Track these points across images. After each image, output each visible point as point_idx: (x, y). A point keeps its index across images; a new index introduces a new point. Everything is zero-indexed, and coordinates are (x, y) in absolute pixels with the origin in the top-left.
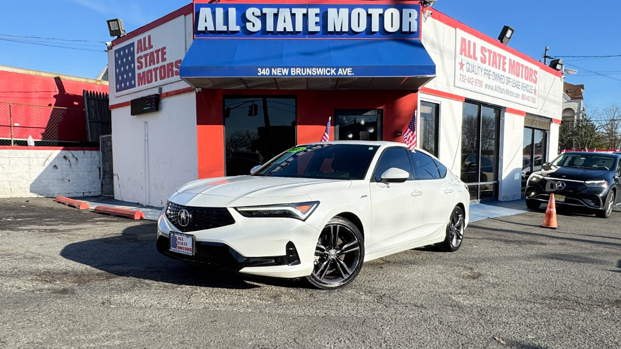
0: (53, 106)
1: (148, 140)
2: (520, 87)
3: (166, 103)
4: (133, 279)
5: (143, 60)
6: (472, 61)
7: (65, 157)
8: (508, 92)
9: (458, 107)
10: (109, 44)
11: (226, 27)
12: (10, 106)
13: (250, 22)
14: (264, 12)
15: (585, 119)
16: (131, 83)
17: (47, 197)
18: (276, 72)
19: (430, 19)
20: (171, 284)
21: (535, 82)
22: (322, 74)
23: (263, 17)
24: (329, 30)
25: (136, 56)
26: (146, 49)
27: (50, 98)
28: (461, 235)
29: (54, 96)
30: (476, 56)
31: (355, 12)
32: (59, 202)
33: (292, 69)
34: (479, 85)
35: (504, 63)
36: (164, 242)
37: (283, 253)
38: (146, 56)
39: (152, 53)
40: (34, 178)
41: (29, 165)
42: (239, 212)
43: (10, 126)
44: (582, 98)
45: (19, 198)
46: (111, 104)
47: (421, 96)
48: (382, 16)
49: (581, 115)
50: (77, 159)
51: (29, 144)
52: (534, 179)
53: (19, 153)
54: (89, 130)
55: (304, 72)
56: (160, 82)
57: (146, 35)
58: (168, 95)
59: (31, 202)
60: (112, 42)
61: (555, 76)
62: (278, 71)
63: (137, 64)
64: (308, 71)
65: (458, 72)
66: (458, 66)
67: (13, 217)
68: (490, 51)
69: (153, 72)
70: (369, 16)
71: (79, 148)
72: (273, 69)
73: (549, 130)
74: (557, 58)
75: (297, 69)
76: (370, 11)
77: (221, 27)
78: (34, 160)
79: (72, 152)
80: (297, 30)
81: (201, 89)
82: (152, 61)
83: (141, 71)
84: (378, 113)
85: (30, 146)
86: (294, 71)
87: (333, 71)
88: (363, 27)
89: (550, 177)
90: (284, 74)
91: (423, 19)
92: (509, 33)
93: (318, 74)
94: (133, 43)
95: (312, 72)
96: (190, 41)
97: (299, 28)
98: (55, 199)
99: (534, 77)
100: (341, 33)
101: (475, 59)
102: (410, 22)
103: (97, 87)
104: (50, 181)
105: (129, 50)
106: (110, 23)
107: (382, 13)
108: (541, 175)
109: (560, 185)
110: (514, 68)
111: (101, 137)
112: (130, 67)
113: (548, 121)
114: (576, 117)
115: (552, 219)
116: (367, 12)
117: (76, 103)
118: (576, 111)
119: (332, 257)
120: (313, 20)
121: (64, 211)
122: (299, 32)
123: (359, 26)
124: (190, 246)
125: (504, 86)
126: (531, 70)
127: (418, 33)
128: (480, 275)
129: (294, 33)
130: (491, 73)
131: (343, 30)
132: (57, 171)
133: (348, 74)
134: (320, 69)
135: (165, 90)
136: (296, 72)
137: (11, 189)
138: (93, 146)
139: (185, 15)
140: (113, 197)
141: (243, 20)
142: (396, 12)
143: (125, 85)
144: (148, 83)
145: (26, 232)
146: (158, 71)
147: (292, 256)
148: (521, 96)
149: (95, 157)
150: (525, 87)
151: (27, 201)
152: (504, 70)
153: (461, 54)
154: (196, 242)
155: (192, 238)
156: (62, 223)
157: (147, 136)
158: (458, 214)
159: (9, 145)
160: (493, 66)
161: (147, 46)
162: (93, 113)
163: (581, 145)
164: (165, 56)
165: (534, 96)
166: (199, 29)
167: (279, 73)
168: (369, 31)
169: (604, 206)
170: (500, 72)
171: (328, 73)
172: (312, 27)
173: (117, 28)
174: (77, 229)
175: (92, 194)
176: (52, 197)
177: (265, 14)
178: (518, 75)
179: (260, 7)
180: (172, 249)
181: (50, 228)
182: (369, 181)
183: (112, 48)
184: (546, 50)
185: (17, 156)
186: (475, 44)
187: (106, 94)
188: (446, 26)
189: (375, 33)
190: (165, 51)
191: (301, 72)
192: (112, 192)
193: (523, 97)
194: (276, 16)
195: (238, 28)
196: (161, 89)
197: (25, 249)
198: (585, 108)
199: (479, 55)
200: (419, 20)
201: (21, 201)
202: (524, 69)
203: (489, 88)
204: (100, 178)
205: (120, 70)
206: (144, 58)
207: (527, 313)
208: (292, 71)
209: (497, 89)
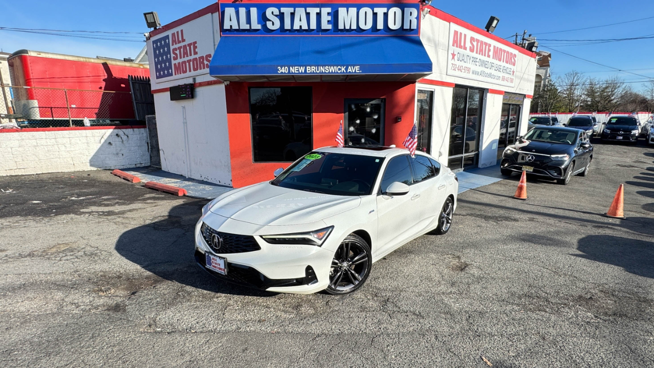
0: (103, 88)
1: (186, 123)
2: (501, 70)
3: (199, 91)
4: (177, 285)
5: (178, 52)
6: (462, 51)
7: (117, 135)
8: (490, 75)
9: (449, 92)
10: (147, 35)
11: (249, 25)
12: (65, 92)
13: (270, 20)
14: (282, 11)
15: (551, 84)
16: (168, 72)
17: (105, 169)
18: (294, 70)
19: (428, 16)
20: (209, 292)
21: (514, 65)
22: (333, 71)
23: (281, 16)
24: (340, 28)
25: (172, 48)
26: (179, 42)
27: (99, 82)
28: (450, 219)
29: (104, 80)
30: (466, 46)
31: (362, 11)
32: (115, 175)
33: (308, 67)
34: (467, 72)
35: (489, 50)
36: (201, 258)
37: (303, 275)
38: (180, 48)
39: (185, 46)
40: (92, 154)
41: (88, 143)
42: (264, 239)
43: (67, 108)
44: (549, 66)
45: (81, 172)
46: (153, 88)
47: (419, 86)
48: (386, 15)
49: (547, 80)
50: (128, 136)
51: (85, 125)
52: (509, 152)
53: (78, 134)
54: (136, 111)
55: (318, 70)
56: (193, 73)
57: (178, 29)
58: (201, 84)
59: (92, 175)
60: (150, 33)
61: (530, 57)
62: (296, 70)
63: (173, 55)
64: (322, 69)
65: (451, 62)
66: (450, 56)
67: (77, 194)
68: (478, 41)
69: (187, 64)
70: (375, 15)
71: (128, 126)
72: (291, 68)
73: (522, 105)
74: (533, 41)
75: (312, 67)
76: (376, 10)
77: (244, 26)
78: (91, 138)
79: (124, 130)
80: (311, 28)
81: (229, 82)
82: (185, 54)
83: (176, 62)
84: (382, 101)
85: (87, 126)
86: (310, 69)
87: (343, 69)
88: (369, 25)
89: (522, 150)
90: (300, 72)
91: (422, 16)
92: (495, 22)
93: (331, 71)
94: (168, 36)
95: (325, 70)
96: (218, 39)
97: (313, 26)
98: (111, 171)
99: (513, 60)
100: (350, 30)
101: (465, 49)
102: (411, 21)
103: (140, 70)
104: (106, 155)
105: (165, 42)
106: (147, 15)
107: (386, 11)
108: (515, 148)
109: (530, 158)
110: (497, 53)
111: (147, 116)
112: (167, 57)
113: (523, 97)
114: (542, 82)
115: (523, 192)
116: (373, 11)
117: (123, 85)
118: (543, 77)
119: (345, 268)
120: (325, 18)
121: (120, 184)
122: (313, 30)
123: (366, 24)
124: (222, 266)
125: (488, 71)
126: (512, 54)
127: (417, 31)
128: (466, 265)
129: (309, 31)
130: (478, 60)
131: (352, 28)
132: (112, 147)
133: (357, 71)
134: (332, 67)
135: (198, 80)
136: (311, 70)
137: (74, 164)
138: (141, 124)
139: (212, 14)
140: (161, 168)
141: (263, 19)
142: (398, 10)
143: (164, 73)
144: (183, 73)
145: (87, 215)
146: (191, 63)
147: (311, 276)
148: (501, 78)
149: (143, 134)
150: (505, 70)
151: (88, 175)
152: (489, 56)
153: (453, 45)
154: (228, 263)
155: (225, 261)
156: (117, 203)
157: (185, 119)
158: (448, 203)
159: (68, 126)
160: (480, 54)
161: (180, 39)
162: (138, 95)
163: (545, 106)
164: (197, 50)
165: (513, 77)
166: (225, 28)
167: (297, 71)
168: (374, 28)
169: (564, 175)
170: (485, 58)
171: (339, 70)
172: (325, 25)
173: (153, 21)
174: (130, 211)
175: (143, 165)
176: (109, 170)
177: (283, 13)
178: (500, 60)
179: (278, 6)
180: (208, 266)
181: (106, 209)
182: (376, 195)
183: (150, 39)
184: (524, 33)
185: (76, 136)
186: (465, 35)
187: (149, 77)
188: (441, 21)
189: (380, 30)
190: (196, 45)
191: (315, 70)
192: (159, 163)
193: (503, 79)
194: (293, 15)
195: (259, 27)
196: (194, 79)
197: (85, 241)
198: (551, 74)
199: (468, 45)
200: (418, 18)
201: (83, 175)
202: (505, 54)
203: (475, 74)
204: (148, 151)
205: (158, 59)
206: (178, 50)
207: (507, 319)
208: (308, 69)
209: (482, 74)
